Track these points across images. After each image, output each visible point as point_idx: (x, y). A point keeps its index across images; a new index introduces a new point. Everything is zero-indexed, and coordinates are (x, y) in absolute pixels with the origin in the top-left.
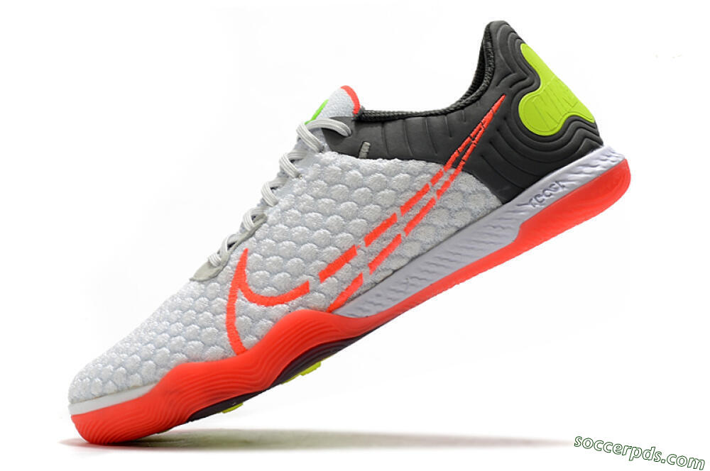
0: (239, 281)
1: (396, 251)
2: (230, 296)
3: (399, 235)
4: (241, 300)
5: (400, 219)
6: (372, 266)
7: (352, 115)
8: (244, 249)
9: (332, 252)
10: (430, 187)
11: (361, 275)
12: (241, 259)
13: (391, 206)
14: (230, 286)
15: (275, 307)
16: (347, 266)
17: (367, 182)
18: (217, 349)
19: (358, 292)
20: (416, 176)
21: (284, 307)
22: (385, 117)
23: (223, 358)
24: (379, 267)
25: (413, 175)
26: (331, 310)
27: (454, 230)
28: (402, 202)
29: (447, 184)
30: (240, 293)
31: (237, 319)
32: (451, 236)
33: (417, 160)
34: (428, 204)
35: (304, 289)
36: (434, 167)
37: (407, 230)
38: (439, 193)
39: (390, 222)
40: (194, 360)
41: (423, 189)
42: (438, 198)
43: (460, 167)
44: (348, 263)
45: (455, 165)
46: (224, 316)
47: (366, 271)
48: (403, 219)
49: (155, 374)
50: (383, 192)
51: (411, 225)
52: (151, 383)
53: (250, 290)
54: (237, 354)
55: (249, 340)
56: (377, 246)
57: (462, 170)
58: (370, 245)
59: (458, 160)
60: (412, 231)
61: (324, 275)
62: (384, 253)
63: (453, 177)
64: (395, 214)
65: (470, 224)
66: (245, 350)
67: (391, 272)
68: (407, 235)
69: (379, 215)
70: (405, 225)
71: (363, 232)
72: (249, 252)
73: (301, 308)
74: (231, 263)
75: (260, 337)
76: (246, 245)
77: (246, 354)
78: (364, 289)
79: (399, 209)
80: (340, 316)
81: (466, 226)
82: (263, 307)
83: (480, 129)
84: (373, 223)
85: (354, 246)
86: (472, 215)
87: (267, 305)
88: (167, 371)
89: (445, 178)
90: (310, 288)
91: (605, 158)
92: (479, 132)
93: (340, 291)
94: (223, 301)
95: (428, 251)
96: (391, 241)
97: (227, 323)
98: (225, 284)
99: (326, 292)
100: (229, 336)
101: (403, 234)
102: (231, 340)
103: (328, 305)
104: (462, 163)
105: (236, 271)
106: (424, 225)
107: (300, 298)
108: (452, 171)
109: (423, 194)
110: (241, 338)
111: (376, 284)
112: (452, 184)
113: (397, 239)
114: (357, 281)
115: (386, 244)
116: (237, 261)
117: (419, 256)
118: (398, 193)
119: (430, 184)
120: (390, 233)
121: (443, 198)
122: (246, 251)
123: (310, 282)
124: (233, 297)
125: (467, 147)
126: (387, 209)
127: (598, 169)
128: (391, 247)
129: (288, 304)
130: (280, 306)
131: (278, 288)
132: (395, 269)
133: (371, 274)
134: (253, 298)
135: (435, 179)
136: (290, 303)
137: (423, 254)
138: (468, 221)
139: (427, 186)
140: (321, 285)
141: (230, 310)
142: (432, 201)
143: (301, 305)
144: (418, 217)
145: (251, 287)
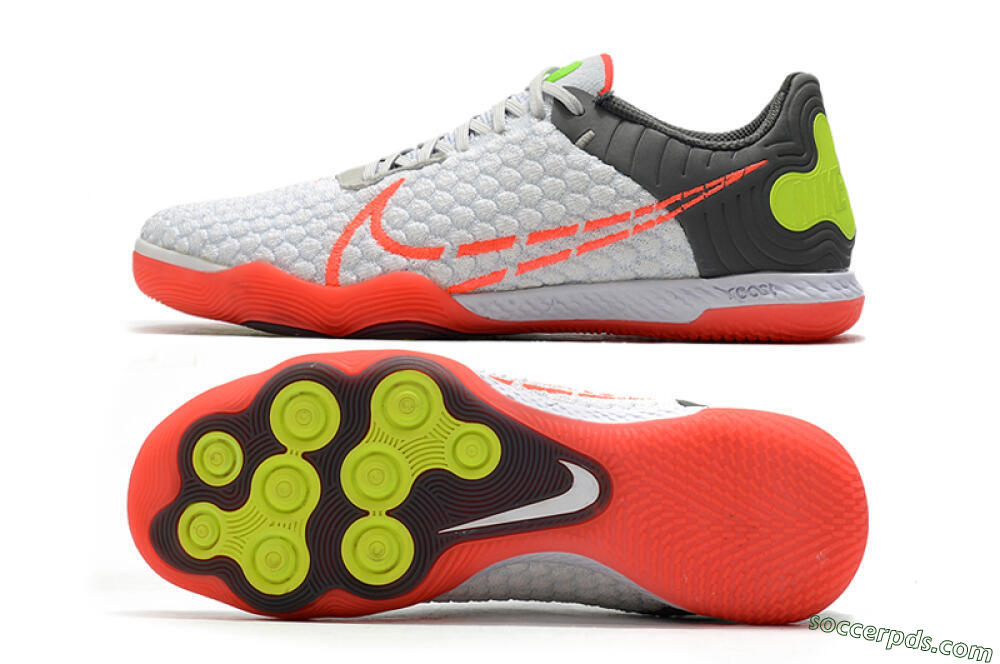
0: (375, 208)
1: (557, 266)
2: (357, 218)
3: (570, 250)
4: (364, 228)
5: (580, 234)
6: (522, 268)
7: (596, 95)
8: (402, 177)
9: (486, 231)
10: (631, 217)
11: (504, 271)
12: (392, 186)
13: (578, 216)
14: (363, 208)
15: (394, 255)
16: (493, 254)
17: (567, 175)
18: (308, 268)
19: (492, 287)
20: (623, 197)
21: (402, 261)
22: (627, 114)
23: (310, 281)
24: (529, 273)
25: (619, 195)
26: (451, 292)
27: (633, 276)
28: (592, 217)
29: (651, 223)
30: (368, 221)
31: (349, 247)
32: (626, 280)
33: (634, 180)
34: (618, 234)
35: (435, 254)
36: (646, 198)
37: (580, 250)
38: (637, 228)
39: (566, 231)
40: (281, 265)
41: (623, 215)
42: (634, 233)
43: (674, 214)
44: (498, 251)
45: (671, 208)
46: (338, 236)
47: (512, 271)
48: (582, 236)
49: (234, 257)
50: (578, 196)
51: (588, 247)
52: (224, 264)
53: (380, 223)
54: (327, 285)
55: (347, 277)
56: (537, 250)
57: (676, 217)
58: (531, 246)
59: (677, 204)
60: (586, 253)
61: (465, 250)
62: (543, 261)
63: (661, 219)
64: (576, 226)
65: (653, 279)
66: (337, 285)
67: (540, 284)
68: (578, 254)
69: (558, 218)
70: (581, 244)
71: (532, 228)
72: (405, 182)
73: (420, 273)
74: (380, 184)
75: (360, 280)
76: (406, 175)
77: (335, 288)
78: (500, 288)
79: (584, 223)
80: (458, 304)
81: (648, 279)
82: (380, 249)
83: (720, 184)
84: (548, 223)
85: (513, 237)
86: (661, 270)
87: (387, 249)
88: (247, 261)
89: (652, 216)
90: (442, 257)
91: (839, 286)
92: (717, 186)
93: (472, 277)
94: (347, 219)
95: (593, 283)
96: (557, 252)
97: (336, 244)
98: (360, 202)
99: (456, 270)
100: (329, 260)
101: (574, 252)
102: (328, 265)
103: (451, 284)
104: (679, 211)
105: (379, 196)
106: (602, 254)
107: (424, 261)
108: (665, 213)
109: (619, 221)
110: (341, 269)
111: (517, 289)
112: (657, 226)
113: (565, 254)
114: (498, 275)
115: (550, 252)
116: (387, 186)
117: (579, 283)
118: (593, 206)
119: (633, 215)
120: (560, 243)
121: (638, 236)
122: (402, 180)
123: (446, 249)
124: (358, 220)
125: (696, 195)
126: (572, 215)
127: (824, 294)
128: (553, 259)
129: (408, 260)
130: (399, 257)
131: (410, 236)
132: (546, 283)
133: (516, 274)
134: (377, 232)
135: (640, 212)
136: (412, 260)
137: (585, 283)
138: (653, 274)
139: (628, 214)
140: (455, 260)
141: (348, 231)
142: (625, 233)
143: (423, 270)
144: (601, 242)
145: (383, 222)
